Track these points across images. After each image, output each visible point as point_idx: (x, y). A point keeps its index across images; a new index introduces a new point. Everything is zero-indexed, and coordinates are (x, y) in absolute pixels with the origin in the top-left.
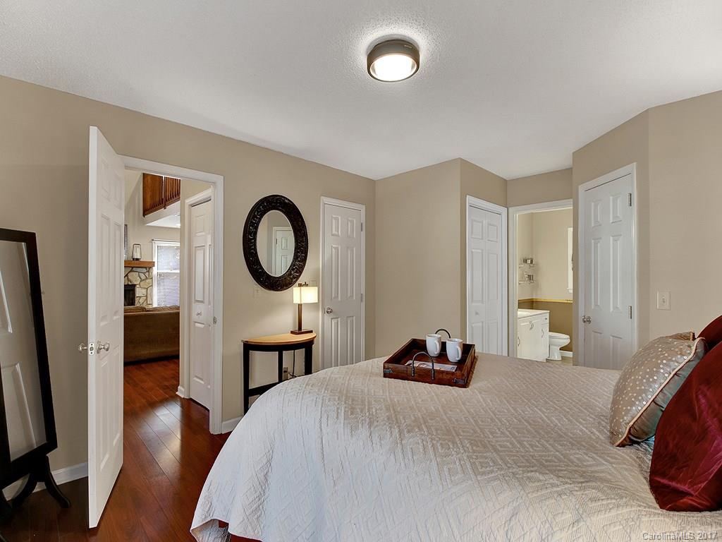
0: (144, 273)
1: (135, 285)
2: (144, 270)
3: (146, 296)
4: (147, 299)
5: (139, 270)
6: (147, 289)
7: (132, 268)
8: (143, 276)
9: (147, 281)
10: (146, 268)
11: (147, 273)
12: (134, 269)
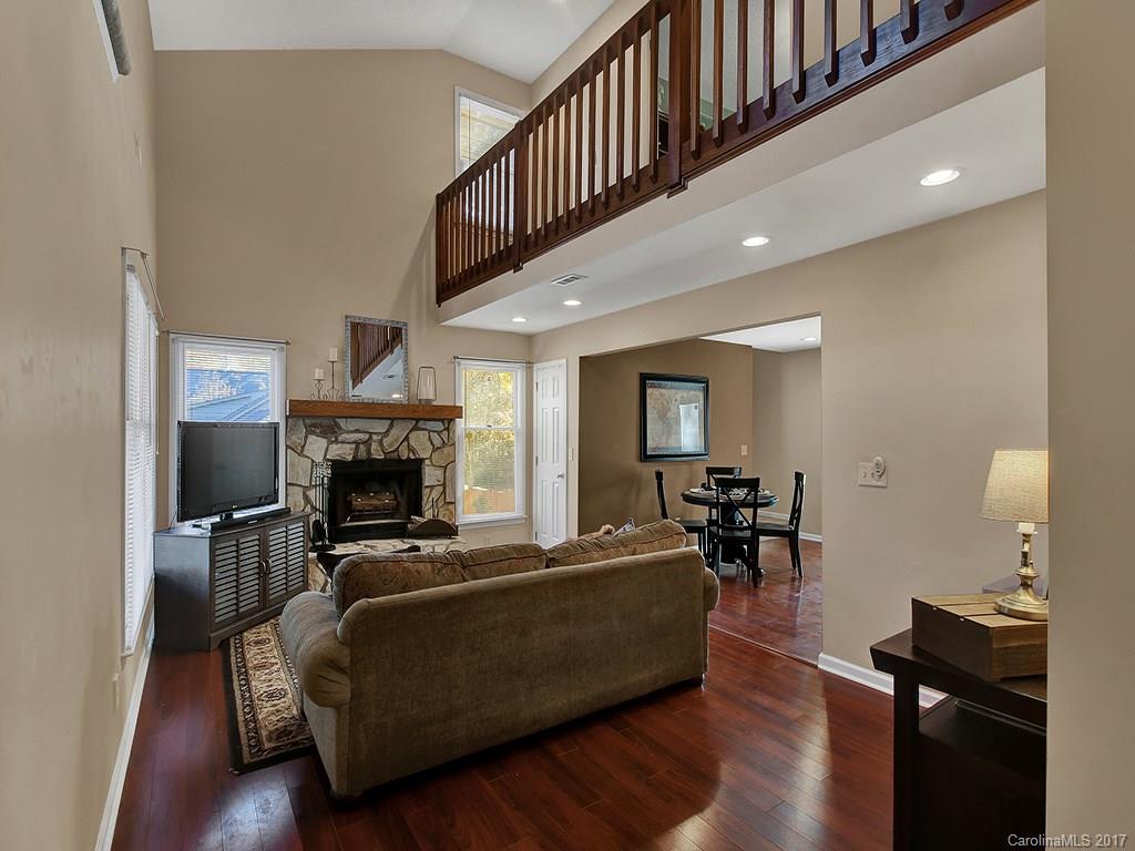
0: (439, 433)
1: (422, 460)
2: (439, 426)
3: (444, 485)
4: (444, 492)
5: (430, 425)
6: (445, 468)
7: (417, 420)
8: (437, 441)
9: (446, 450)
10: (442, 421)
11: (446, 432)
12: (421, 424)
